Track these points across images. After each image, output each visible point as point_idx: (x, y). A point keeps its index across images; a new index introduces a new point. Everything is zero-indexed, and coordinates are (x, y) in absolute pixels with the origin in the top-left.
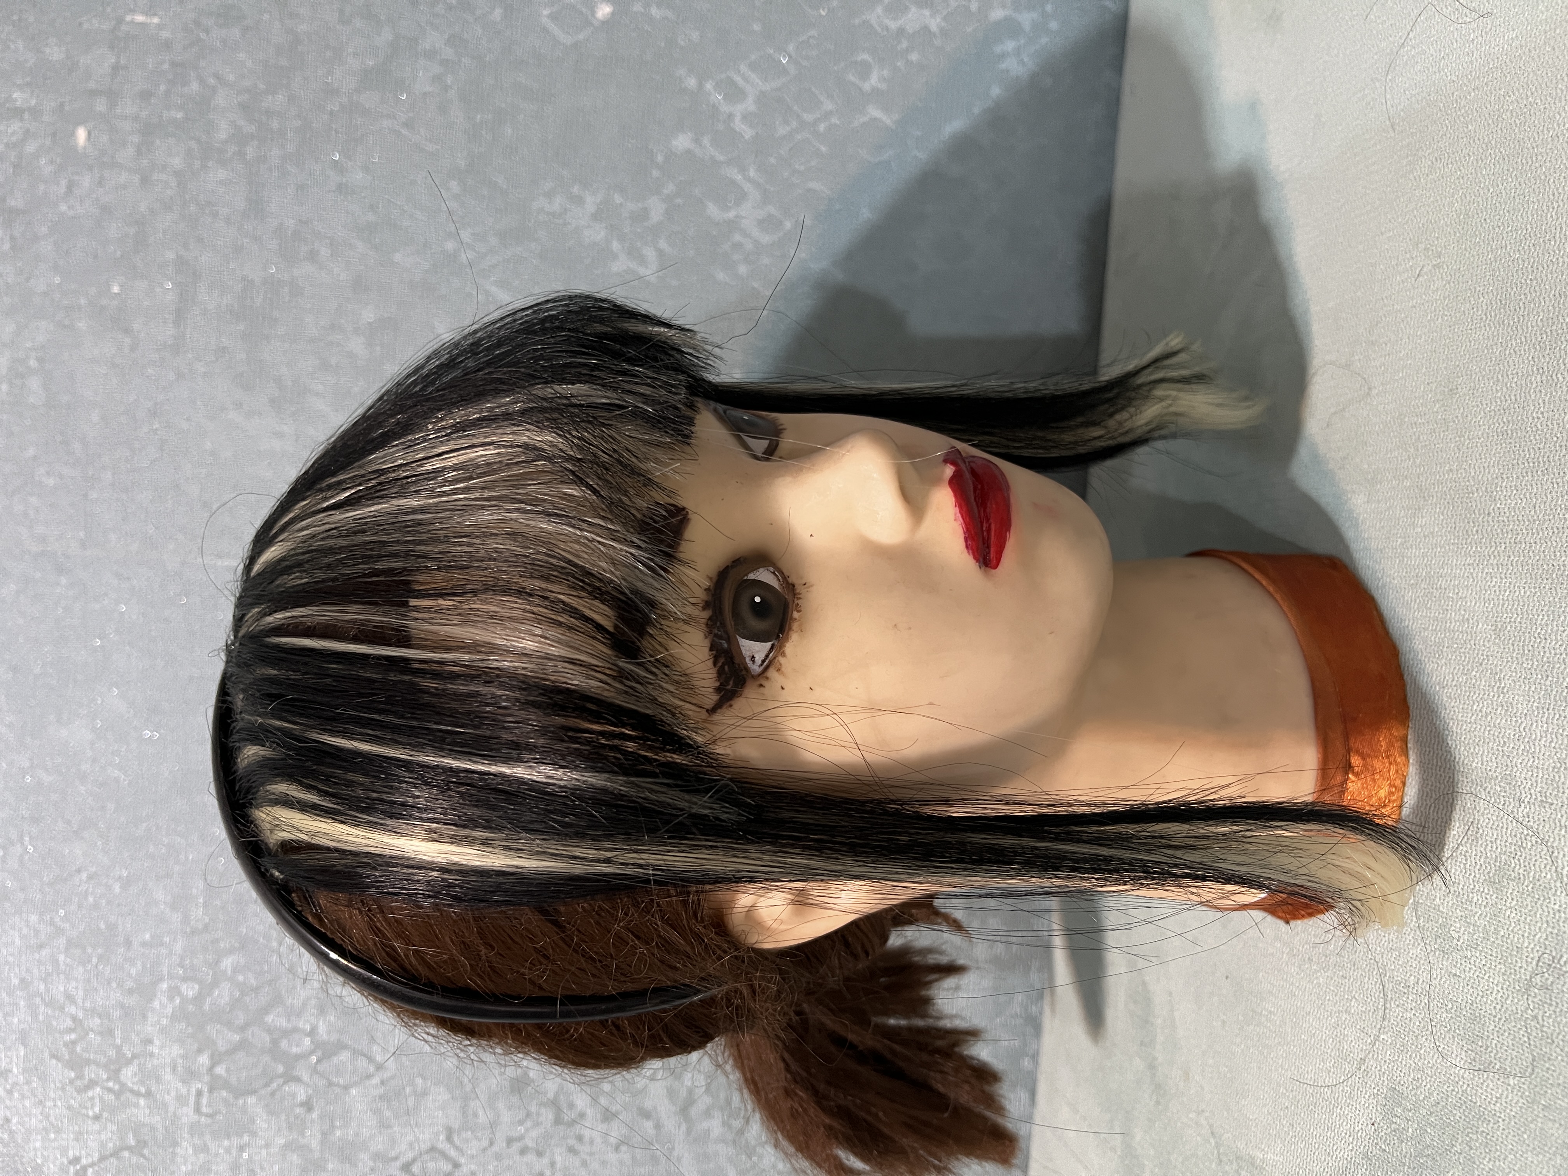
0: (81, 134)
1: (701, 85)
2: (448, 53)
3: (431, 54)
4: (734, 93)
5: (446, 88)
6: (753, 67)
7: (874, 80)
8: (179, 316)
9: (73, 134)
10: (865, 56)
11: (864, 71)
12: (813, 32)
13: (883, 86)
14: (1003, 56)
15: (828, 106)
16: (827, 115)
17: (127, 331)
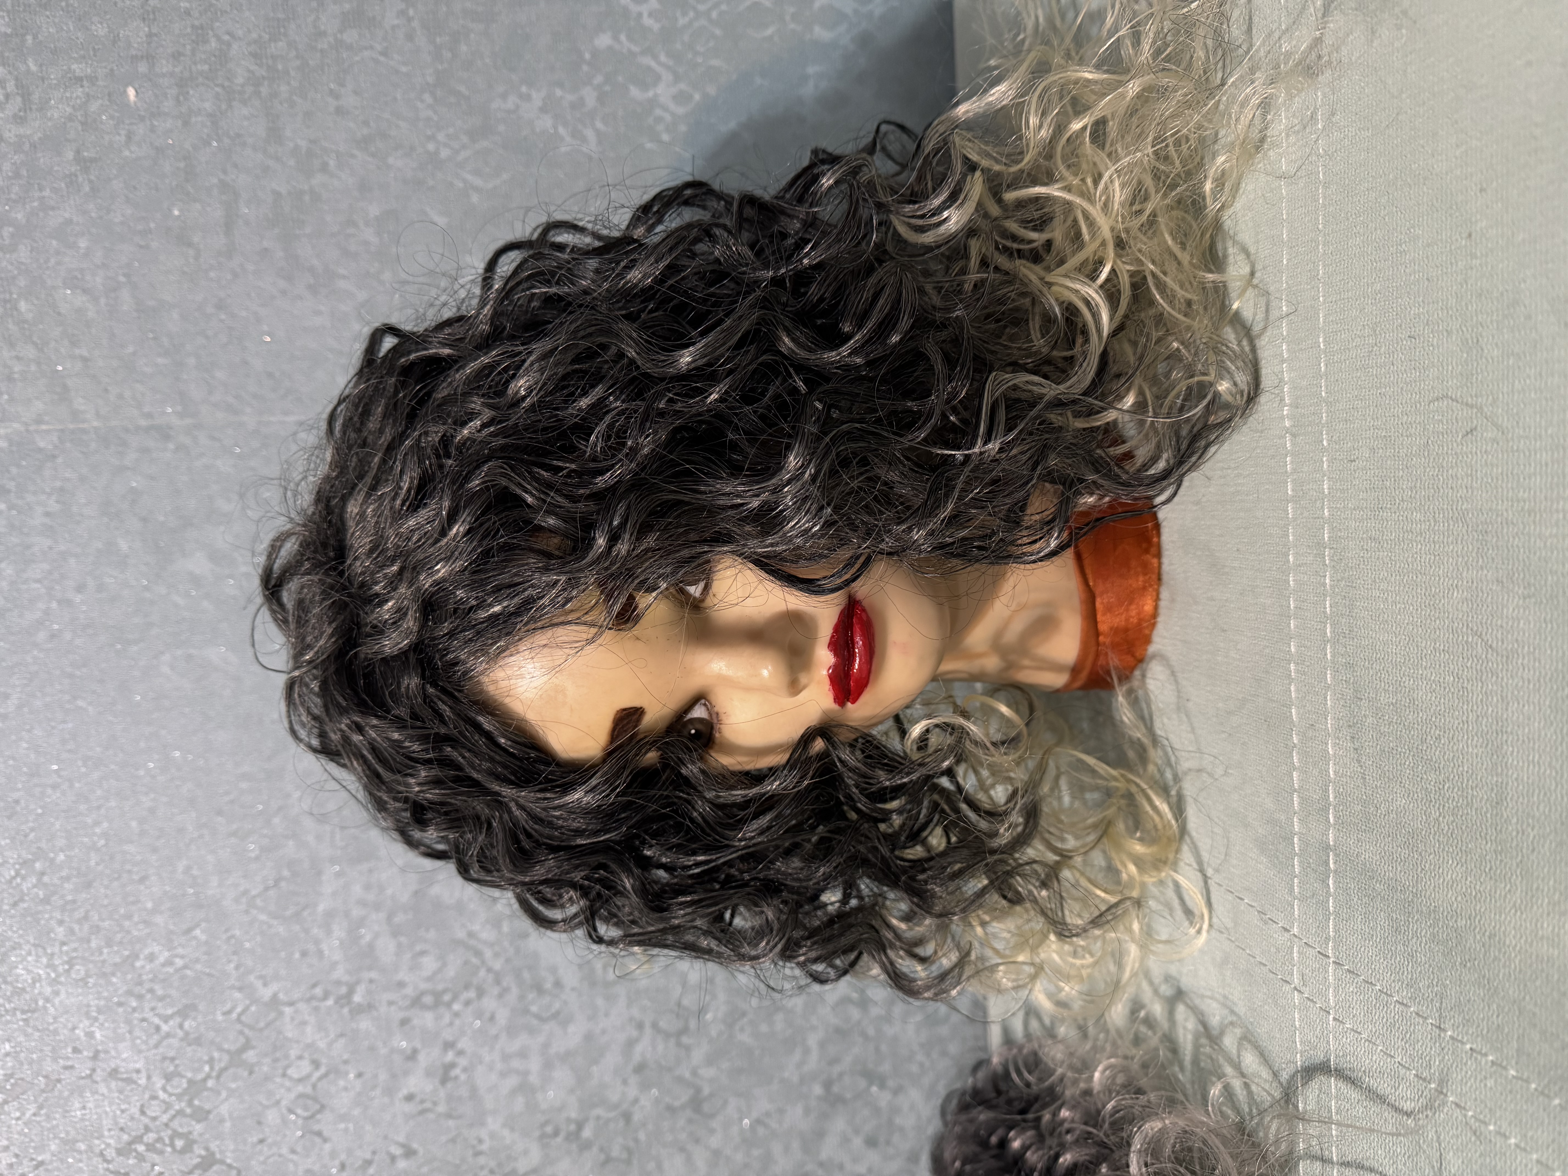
0: (131, 92)
5: (410, 20)
8: (228, 227)
9: (124, 93)
17: (190, 245)
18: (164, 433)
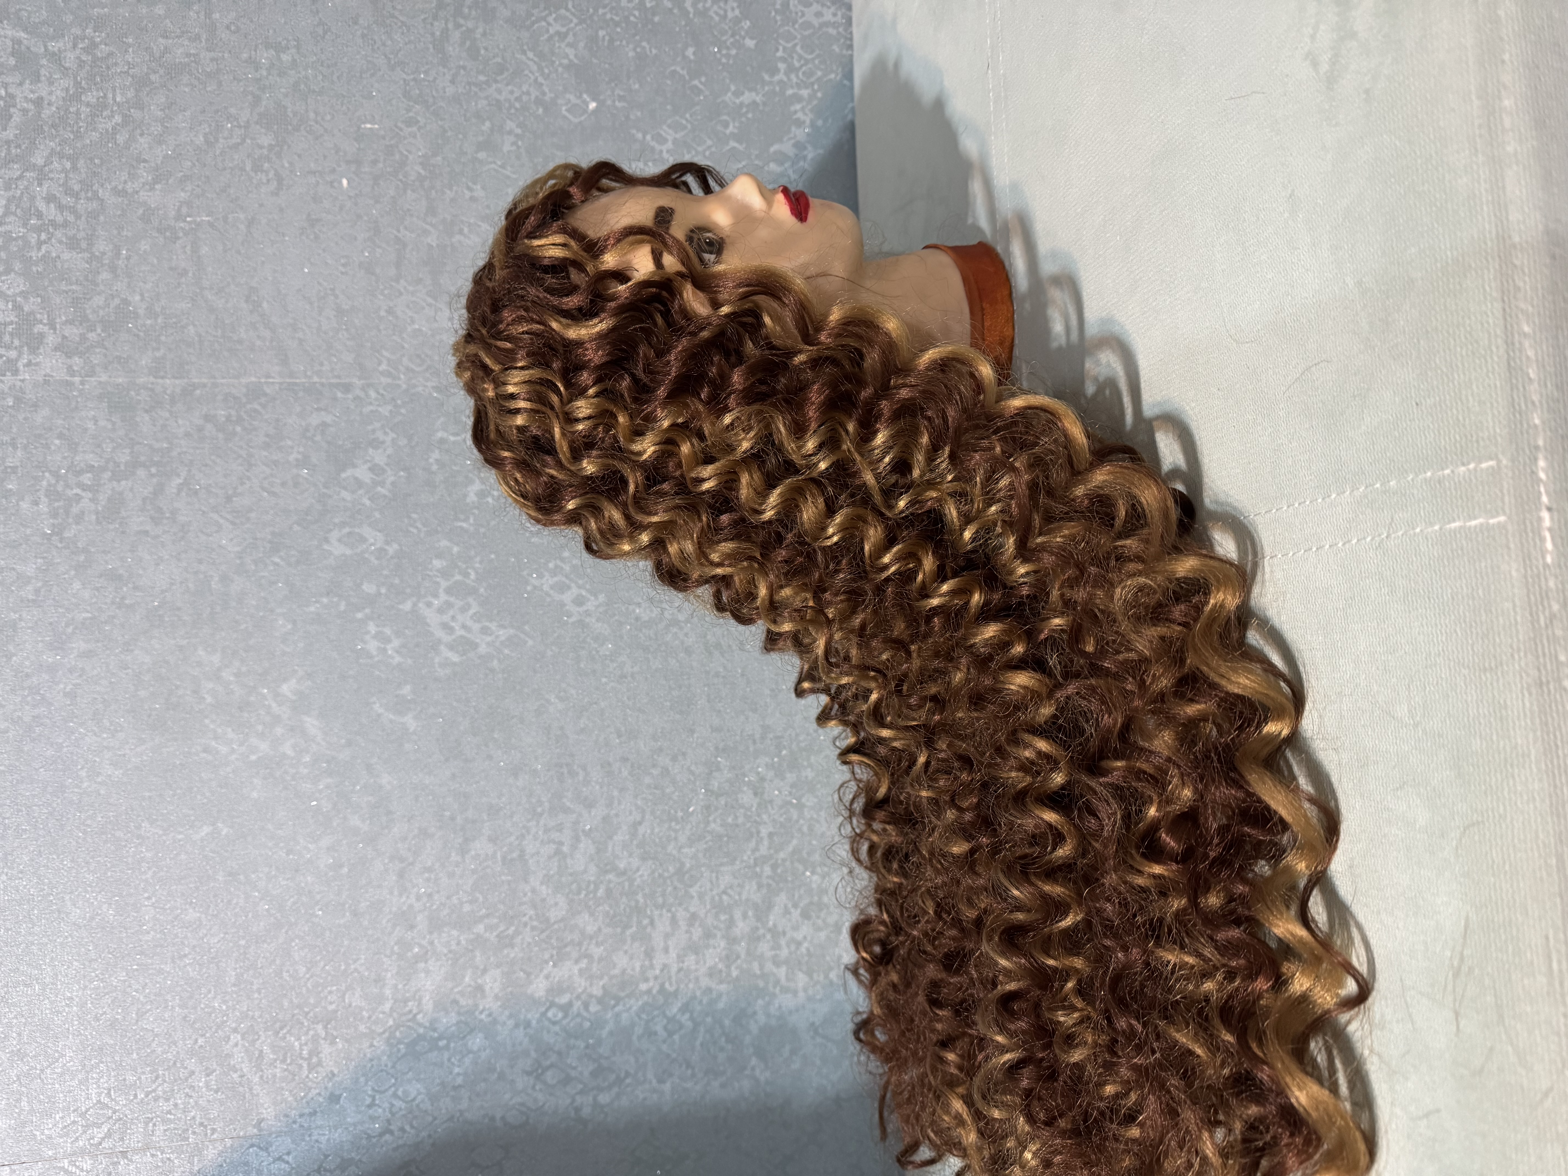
0: (345, 182)
1: (644, 137)
2: (519, 131)
3: (510, 132)
4: (662, 140)
5: (518, 147)
6: (669, 127)
7: (731, 129)
9: (340, 183)
10: (725, 117)
11: (726, 126)
12: (698, 108)
13: (736, 131)
14: (796, 112)
15: (709, 142)
16: (709, 147)
18: (347, 388)
